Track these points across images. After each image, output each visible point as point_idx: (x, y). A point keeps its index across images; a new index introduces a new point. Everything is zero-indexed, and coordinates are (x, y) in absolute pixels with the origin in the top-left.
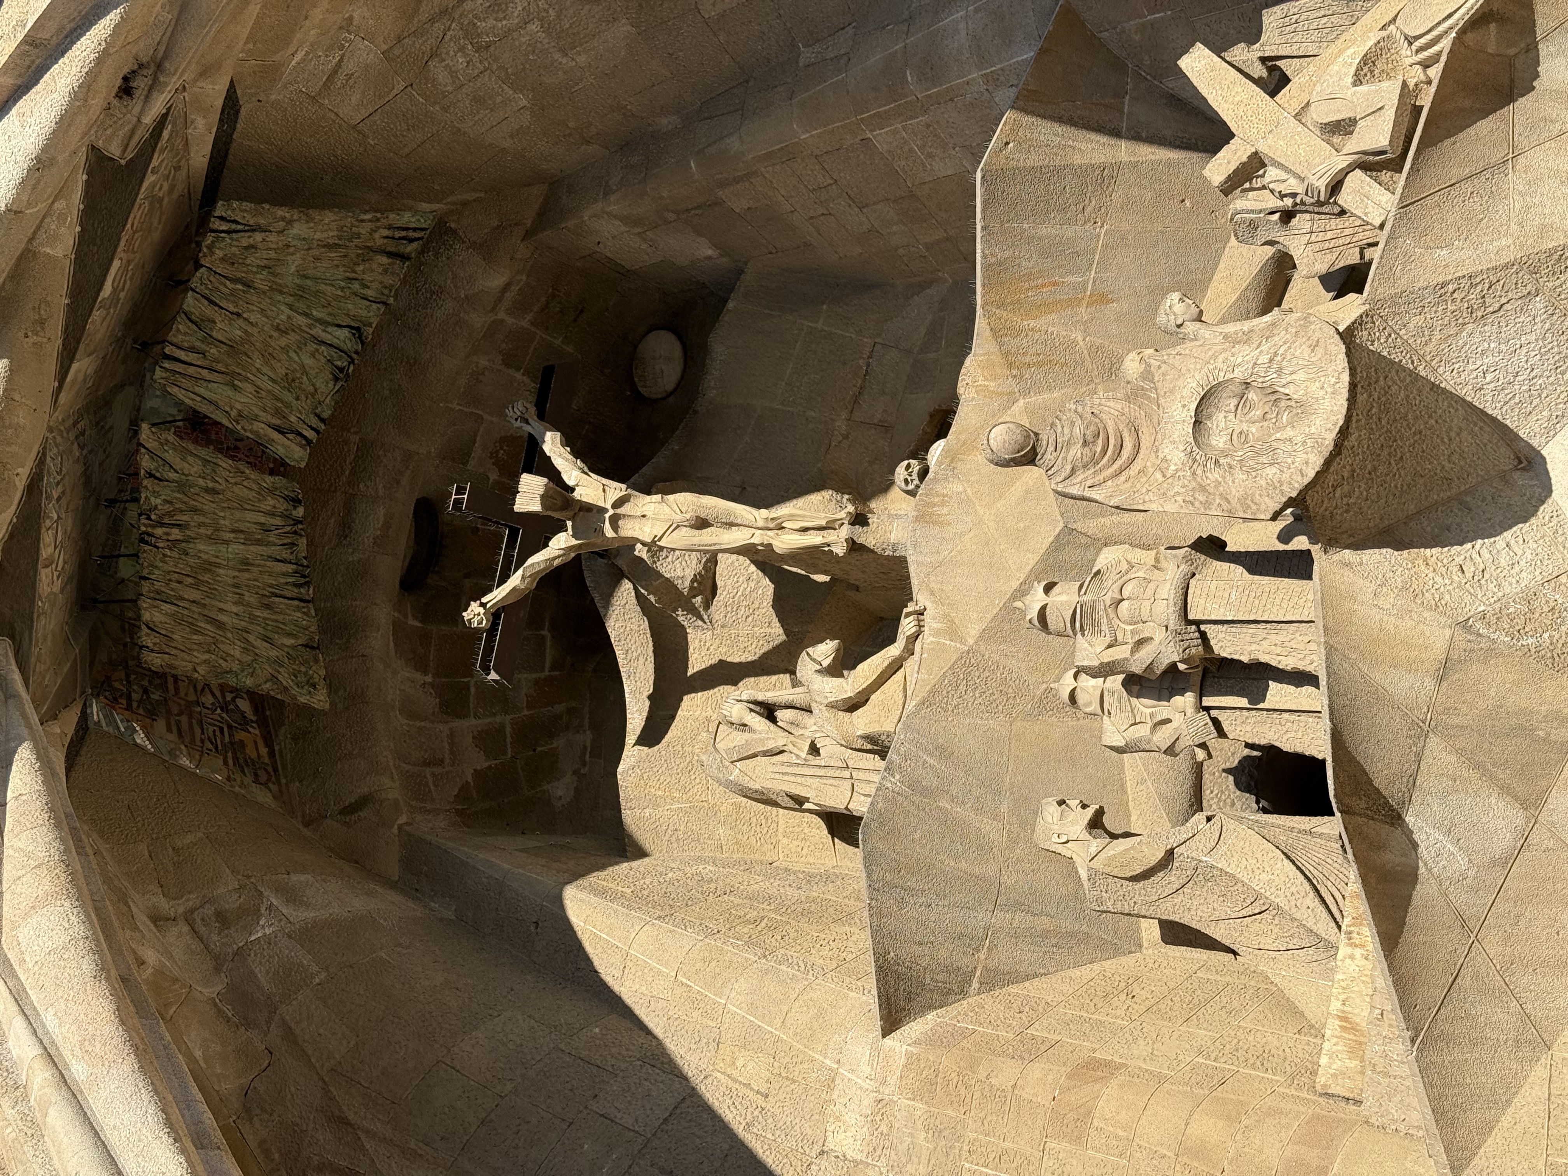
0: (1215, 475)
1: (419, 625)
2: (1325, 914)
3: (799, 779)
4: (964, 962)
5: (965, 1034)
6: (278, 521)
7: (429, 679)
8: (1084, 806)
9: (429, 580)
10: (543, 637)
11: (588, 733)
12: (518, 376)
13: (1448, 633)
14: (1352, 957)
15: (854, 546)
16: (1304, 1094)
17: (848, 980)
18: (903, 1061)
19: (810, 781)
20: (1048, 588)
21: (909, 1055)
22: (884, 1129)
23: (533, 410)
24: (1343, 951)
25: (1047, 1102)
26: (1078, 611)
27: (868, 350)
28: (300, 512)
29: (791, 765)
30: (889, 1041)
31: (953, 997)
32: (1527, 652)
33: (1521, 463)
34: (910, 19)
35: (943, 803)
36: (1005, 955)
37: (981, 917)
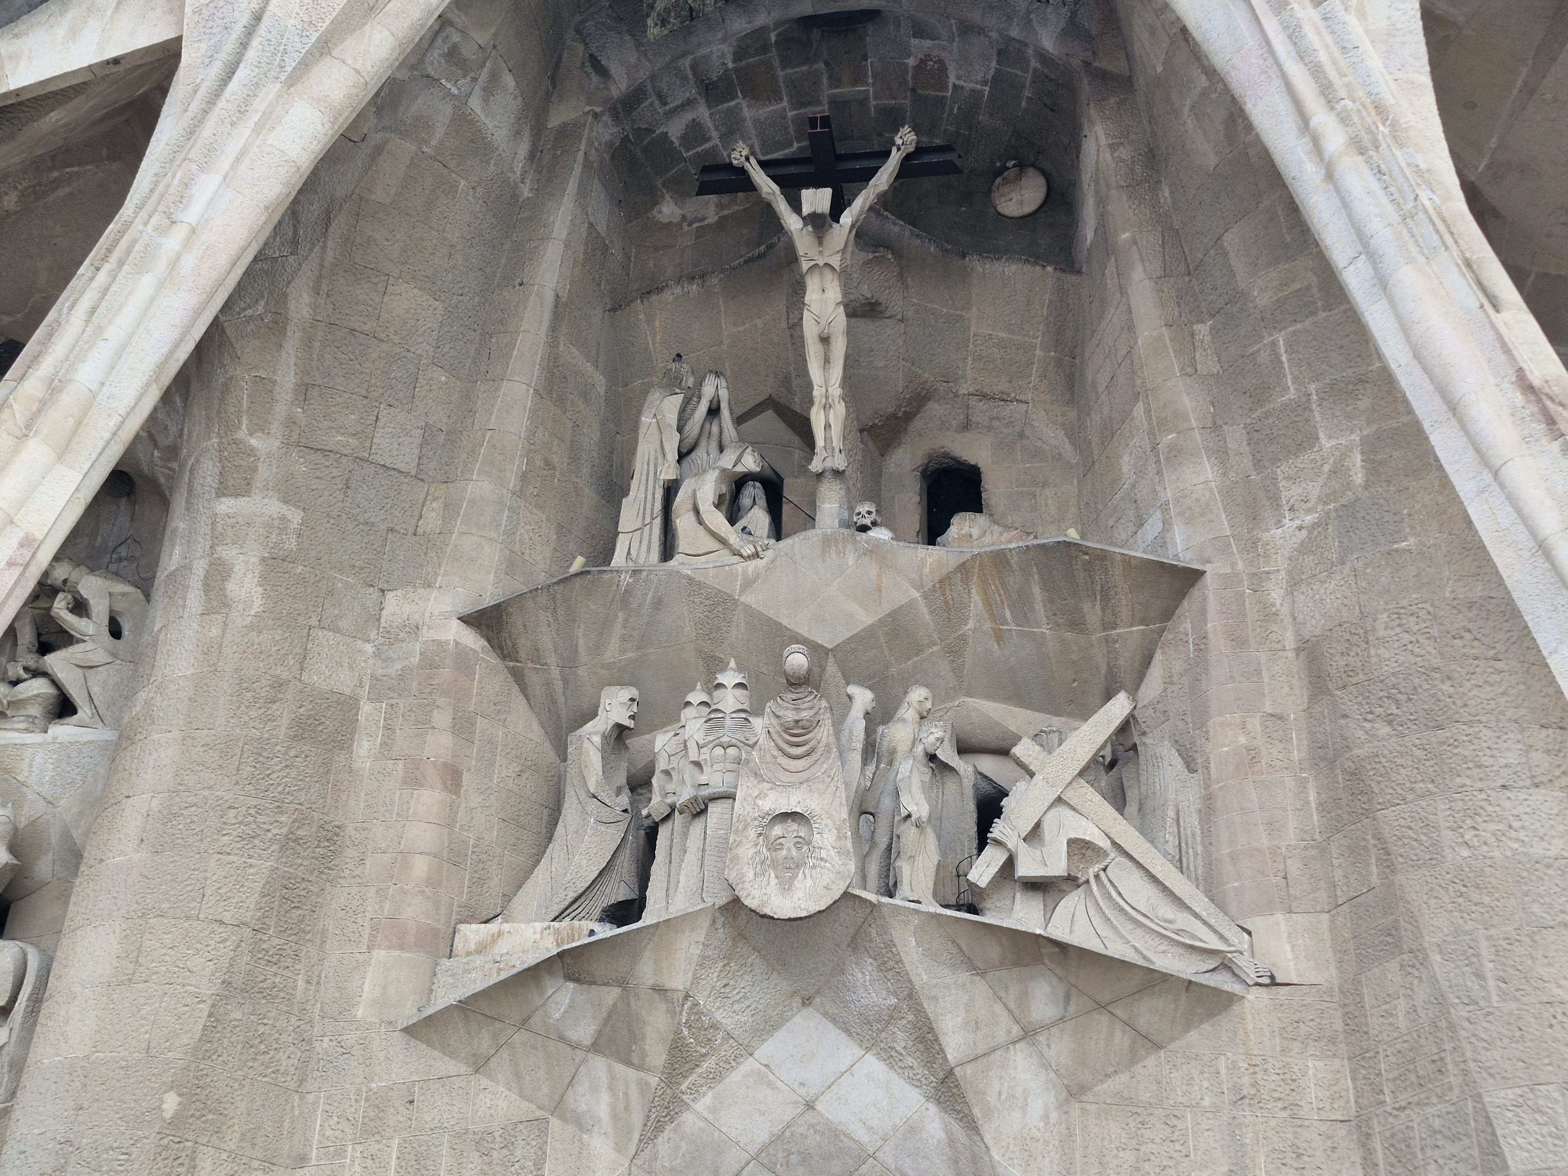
0: (752, 833)
1: (773, 40)
2: (563, 906)
3: (644, 478)
4: (522, 654)
5: (470, 675)
7: (731, 65)
8: (632, 717)
9: (815, 31)
10: (791, 145)
11: (716, 218)
12: (994, 64)
13: (681, 987)
14: (535, 932)
16: (454, 917)
17: (504, 566)
18: (443, 638)
19: (642, 489)
20: (740, 685)
21: (447, 643)
22: (402, 635)
23: (911, 149)
24: (539, 926)
25: (425, 755)
26: (720, 715)
27: (1022, 398)
29: (656, 466)
30: (455, 623)
31: (499, 652)
32: (678, 1033)
33: (807, 1002)
34: (1216, 427)
35: (621, 615)
36: (534, 679)
37: (552, 660)
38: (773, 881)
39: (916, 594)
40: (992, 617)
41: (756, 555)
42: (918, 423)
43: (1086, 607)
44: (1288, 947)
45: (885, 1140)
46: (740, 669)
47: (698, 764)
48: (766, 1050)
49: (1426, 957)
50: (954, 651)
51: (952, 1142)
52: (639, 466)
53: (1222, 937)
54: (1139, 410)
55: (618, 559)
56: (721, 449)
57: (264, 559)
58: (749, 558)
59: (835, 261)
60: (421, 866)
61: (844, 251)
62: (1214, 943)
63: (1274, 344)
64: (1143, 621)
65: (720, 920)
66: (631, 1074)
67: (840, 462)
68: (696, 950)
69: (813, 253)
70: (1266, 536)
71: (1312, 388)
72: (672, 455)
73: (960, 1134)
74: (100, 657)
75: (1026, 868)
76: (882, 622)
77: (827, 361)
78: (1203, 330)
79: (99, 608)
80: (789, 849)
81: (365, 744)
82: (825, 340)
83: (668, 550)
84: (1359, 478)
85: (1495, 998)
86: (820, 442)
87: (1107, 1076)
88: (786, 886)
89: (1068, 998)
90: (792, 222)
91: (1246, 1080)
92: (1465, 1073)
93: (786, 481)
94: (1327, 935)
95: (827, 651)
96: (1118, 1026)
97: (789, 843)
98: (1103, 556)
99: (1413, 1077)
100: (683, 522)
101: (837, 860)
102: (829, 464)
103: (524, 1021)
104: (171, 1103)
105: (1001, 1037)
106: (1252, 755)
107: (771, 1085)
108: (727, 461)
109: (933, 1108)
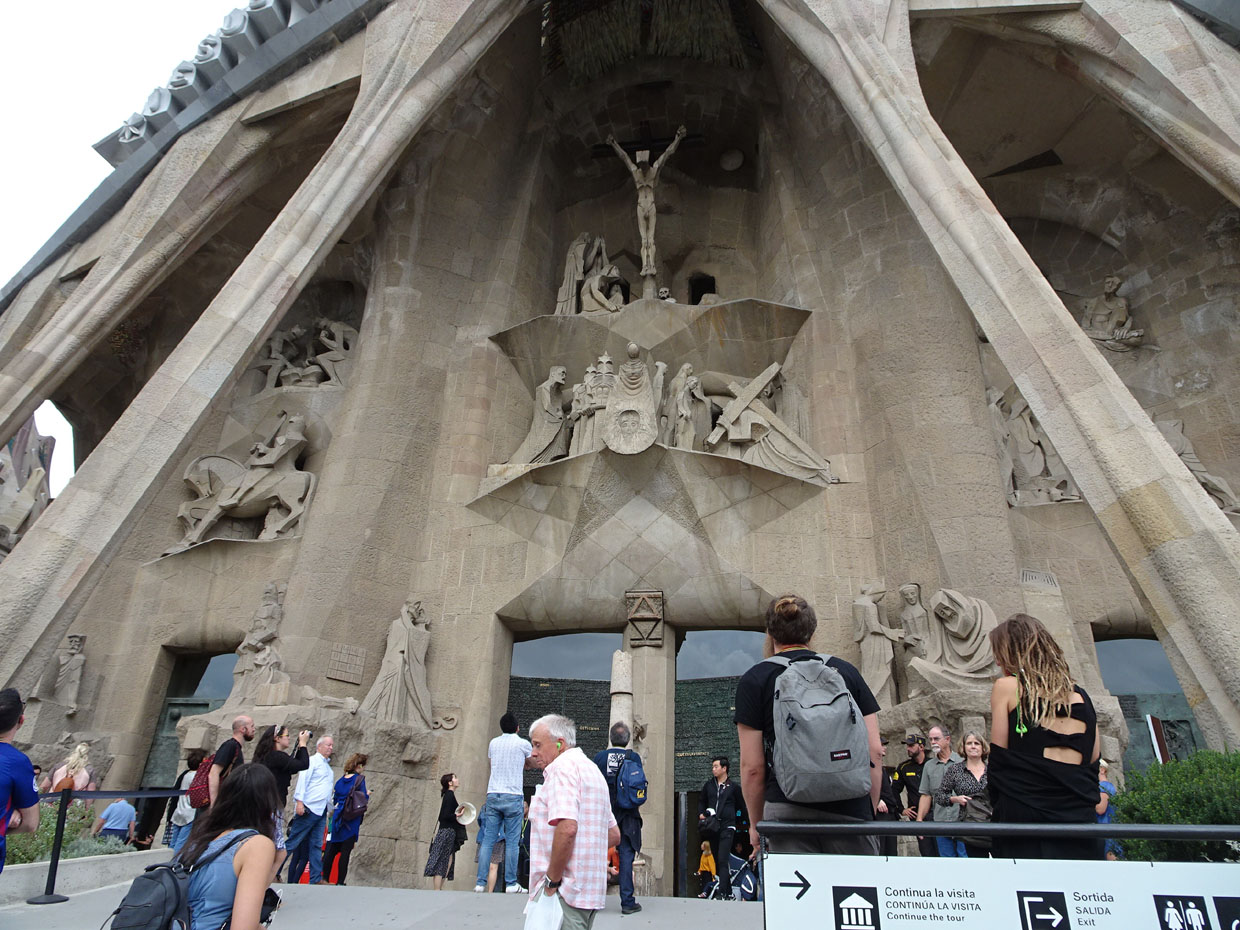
0: (613, 420)
1: (625, 95)
2: (534, 457)
4: (516, 353)
5: (494, 362)
6: (626, 51)
7: (607, 107)
8: (563, 379)
12: (721, 104)
13: (583, 486)
15: (645, 277)
16: (488, 462)
17: (508, 317)
18: (482, 347)
19: (568, 284)
20: (609, 362)
21: (484, 348)
22: (465, 345)
23: (685, 135)
24: (524, 465)
25: (475, 394)
27: (733, 247)
28: (632, 57)
29: (574, 275)
30: (487, 340)
31: (506, 353)
32: (582, 505)
33: (637, 493)
34: (817, 251)
35: (558, 336)
36: (522, 365)
37: (530, 356)
38: (622, 439)
39: (686, 326)
40: (719, 335)
41: (617, 310)
42: (688, 260)
43: (760, 329)
44: (845, 468)
45: (671, 550)
46: (610, 355)
47: (590, 395)
48: (620, 513)
49: (906, 467)
50: (703, 351)
51: (699, 550)
52: (567, 275)
53: (817, 464)
54: (784, 246)
55: (557, 312)
56: (602, 268)
57: (406, 312)
58: (613, 311)
59: (651, 184)
60: (473, 440)
61: (655, 179)
62: (814, 466)
63: (842, 213)
64: (785, 335)
65: (600, 457)
66: (563, 521)
67: (654, 271)
68: (590, 470)
69: (642, 180)
70: (839, 296)
71: (859, 231)
72: (581, 270)
73: (703, 546)
74: (340, 357)
75: (732, 436)
76: (671, 339)
77: (648, 228)
78: (812, 210)
79: (339, 336)
80: (629, 427)
81: (450, 390)
82: (647, 219)
83: (579, 309)
84: (879, 269)
85: (935, 483)
86: (645, 263)
87: (767, 522)
88: (628, 442)
89: (750, 489)
90: (633, 168)
91: (827, 522)
92: (922, 514)
93: (632, 285)
94: (862, 462)
95: (647, 351)
96: (772, 500)
97: (629, 423)
98: (768, 306)
99: (898, 518)
100: (586, 298)
101: (650, 430)
102: (649, 272)
103: (517, 501)
104: (368, 532)
105: (721, 505)
106: (832, 388)
107: (622, 528)
108: (605, 272)
109: (691, 536)
